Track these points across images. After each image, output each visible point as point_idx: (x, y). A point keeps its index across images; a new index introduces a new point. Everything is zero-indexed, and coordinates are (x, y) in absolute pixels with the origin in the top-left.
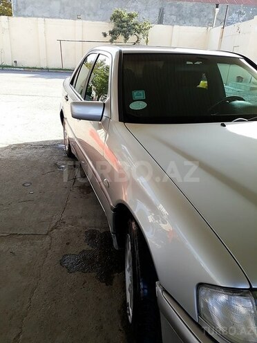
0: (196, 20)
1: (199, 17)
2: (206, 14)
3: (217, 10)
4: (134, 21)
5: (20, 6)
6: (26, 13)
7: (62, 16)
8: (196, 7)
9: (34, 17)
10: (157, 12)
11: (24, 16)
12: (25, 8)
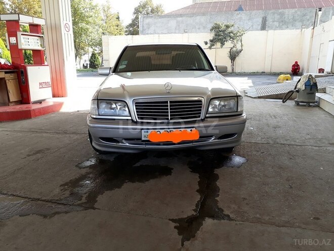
0: (298, 24)
1: (302, 21)
2: (308, 17)
3: (320, 13)
4: (230, 30)
5: (145, 27)
6: (150, 32)
7: (177, 31)
8: (299, 13)
9: (155, 33)
10: (260, 20)
11: (148, 34)
12: (149, 28)
